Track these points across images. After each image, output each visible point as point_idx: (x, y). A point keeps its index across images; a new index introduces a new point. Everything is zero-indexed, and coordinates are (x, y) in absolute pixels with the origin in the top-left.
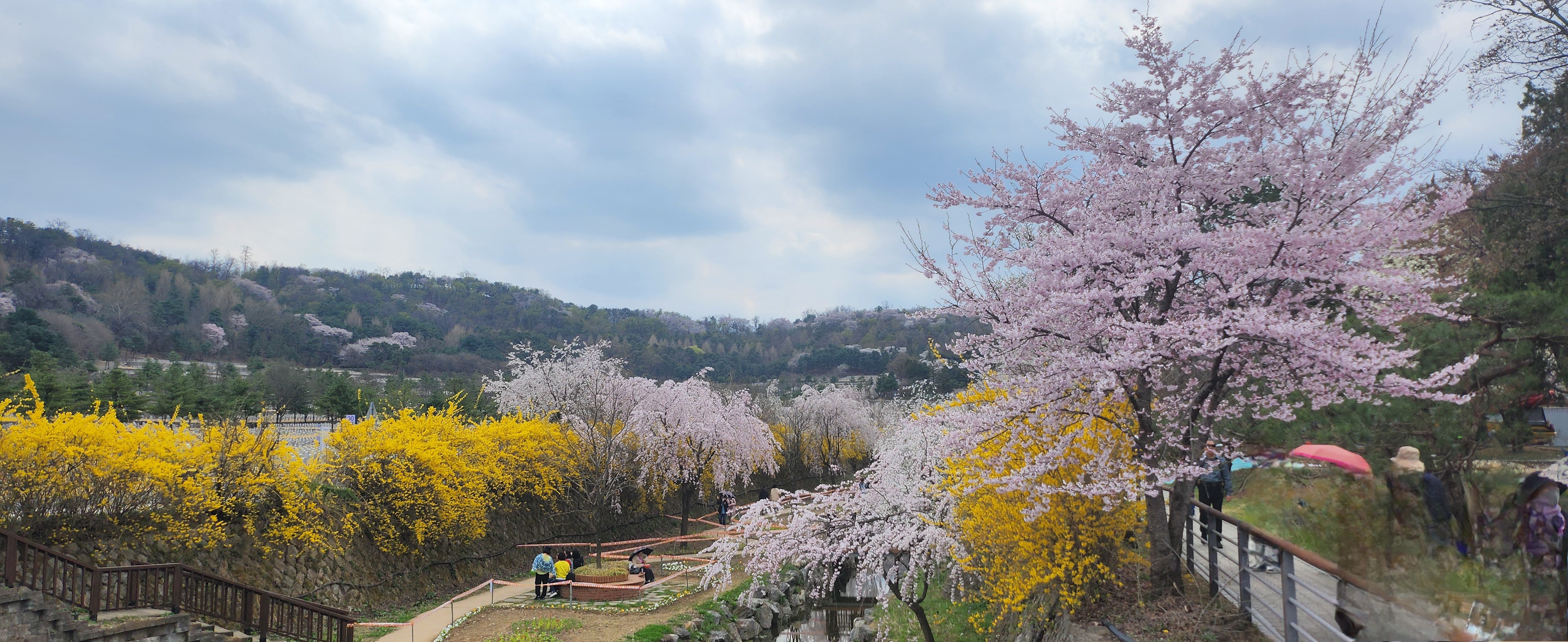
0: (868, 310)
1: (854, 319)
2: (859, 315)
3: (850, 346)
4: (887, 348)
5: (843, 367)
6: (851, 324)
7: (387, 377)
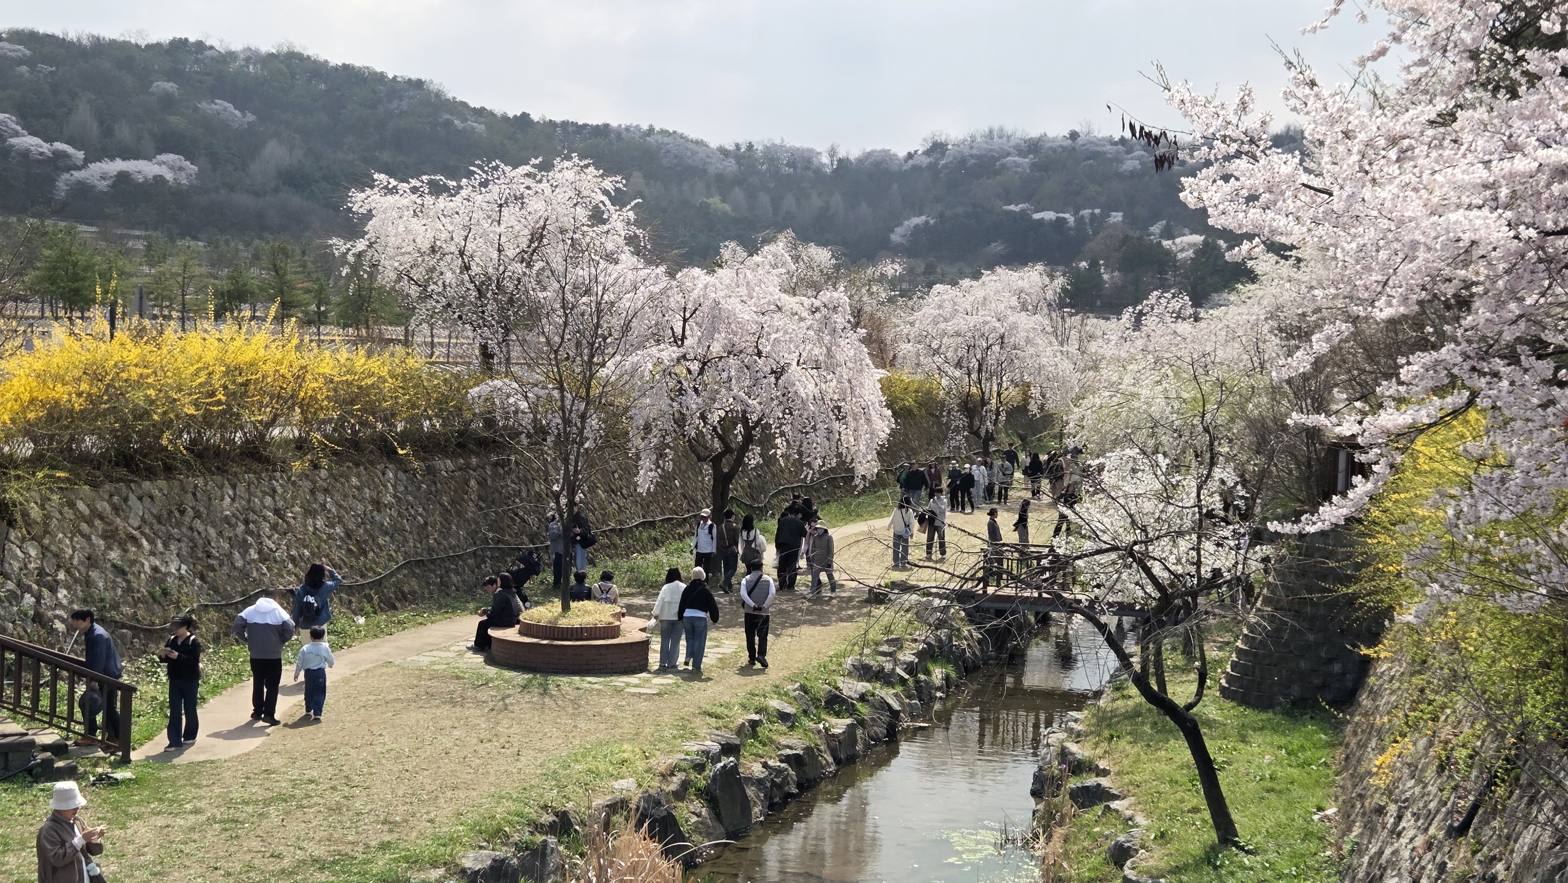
0: (1051, 135)
1: (1021, 153)
2: (1033, 147)
3: (1012, 207)
4: (1086, 212)
5: (997, 247)
6: (1017, 165)
7: (145, 238)
